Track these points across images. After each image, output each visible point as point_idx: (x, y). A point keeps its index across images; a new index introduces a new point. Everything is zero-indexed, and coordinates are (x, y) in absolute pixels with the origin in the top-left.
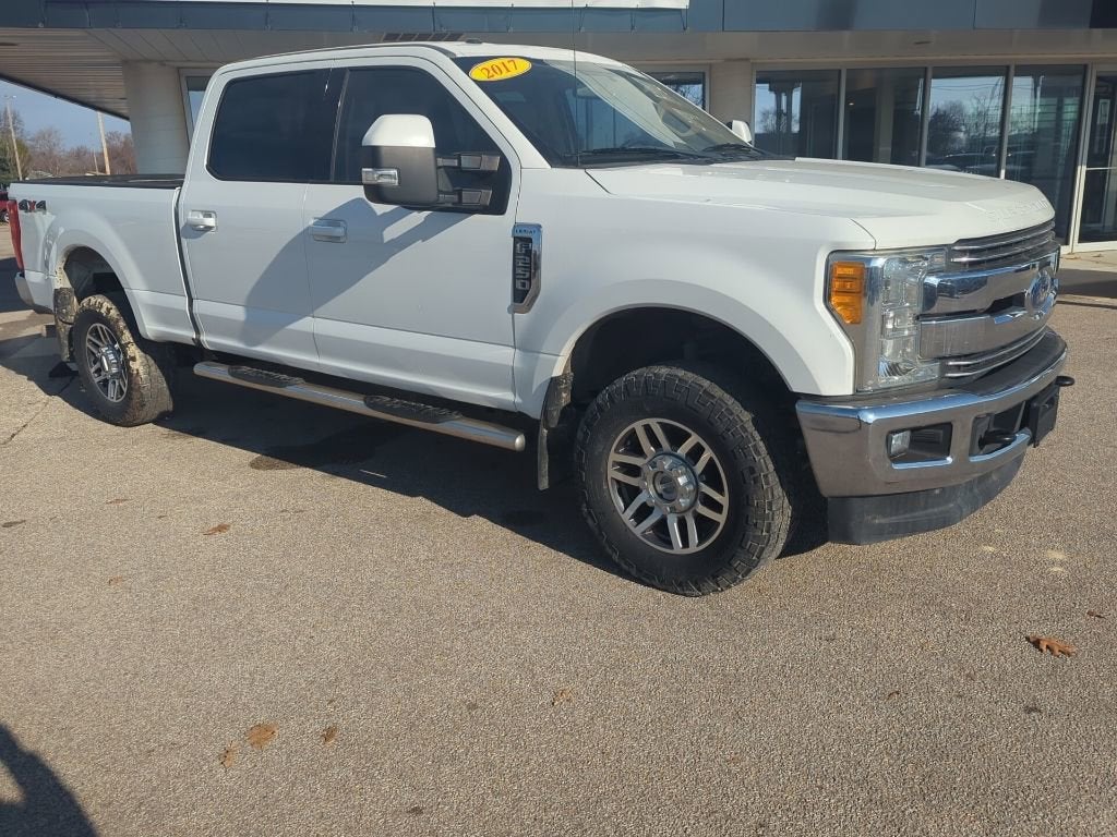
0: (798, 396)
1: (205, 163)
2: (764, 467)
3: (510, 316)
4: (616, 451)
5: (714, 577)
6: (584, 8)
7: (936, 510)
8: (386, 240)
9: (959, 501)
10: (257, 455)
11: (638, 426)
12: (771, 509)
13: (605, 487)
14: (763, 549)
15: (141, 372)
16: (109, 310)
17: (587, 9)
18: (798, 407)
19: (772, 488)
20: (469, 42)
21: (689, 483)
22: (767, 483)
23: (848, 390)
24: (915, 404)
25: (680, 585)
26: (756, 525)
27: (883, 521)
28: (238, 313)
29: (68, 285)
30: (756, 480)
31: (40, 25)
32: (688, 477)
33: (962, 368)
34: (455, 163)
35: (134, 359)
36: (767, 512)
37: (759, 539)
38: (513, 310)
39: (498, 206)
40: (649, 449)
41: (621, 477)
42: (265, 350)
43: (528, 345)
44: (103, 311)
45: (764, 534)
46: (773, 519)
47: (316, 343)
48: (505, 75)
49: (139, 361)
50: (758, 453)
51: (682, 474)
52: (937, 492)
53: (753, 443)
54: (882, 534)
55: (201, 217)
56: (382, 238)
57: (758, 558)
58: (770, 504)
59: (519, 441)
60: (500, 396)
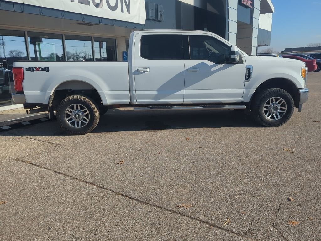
1: (139, 55)
3: (244, 83)
4: (265, 104)
13: (263, 112)
15: (98, 116)
16: (84, 99)
28: (152, 92)
35: (96, 112)
39: (241, 63)
43: (247, 88)
47: (184, 96)
55: (142, 69)
56: (211, 70)
60: (239, 99)
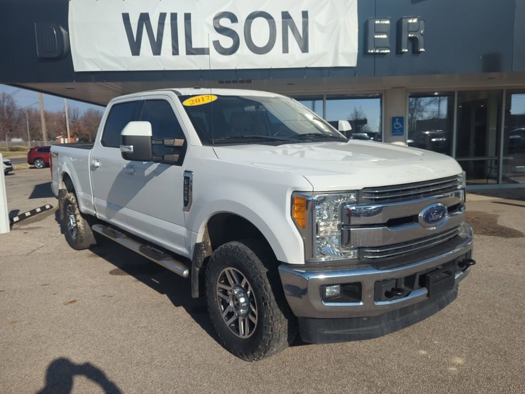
0: (280, 263)
1: (101, 139)
2: (269, 298)
3: (183, 213)
4: (220, 282)
5: (253, 353)
6: (304, 68)
7: (365, 329)
8: (146, 175)
9: (383, 325)
10: (116, 268)
11: (226, 270)
12: (272, 320)
13: (215, 300)
14: (270, 341)
15: (81, 227)
16: (73, 199)
17: (306, 68)
18: (280, 268)
19: (272, 309)
20: (195, 88)
21: (246, 302)
22: (270, 306)
23: (302, 262)
24: (343, 272)
25: (241, 354)
26: (266, 327)
27: (330, 332)
28: (104, 203)
29: (65, 188)
30: (266, 304)
31: (74, 81)
32: (245, 299)
33: (375, 254)
34: (161, 142)
35: (79, 221)
36: (270, 321)
37: (267, 335)
38: (184, 210)
39: (180, 162)
40: (231, 282)
41: (221, 295)
42: (113, 221)
43: (190, 227)
44: (71, 199)
45: (270, 333)
46: (274, 325)
48: (201, 103)
49: (81, 221)
50: (266, 290)
51: (241, 297)
52: (365, 319)
53: (264, 285)
54: (329, 339)
55: (96, 162)
56: (144, 174)
57: (269, 344)
58: (272, 317)
59: (186, 272)
60: (182, 250)
